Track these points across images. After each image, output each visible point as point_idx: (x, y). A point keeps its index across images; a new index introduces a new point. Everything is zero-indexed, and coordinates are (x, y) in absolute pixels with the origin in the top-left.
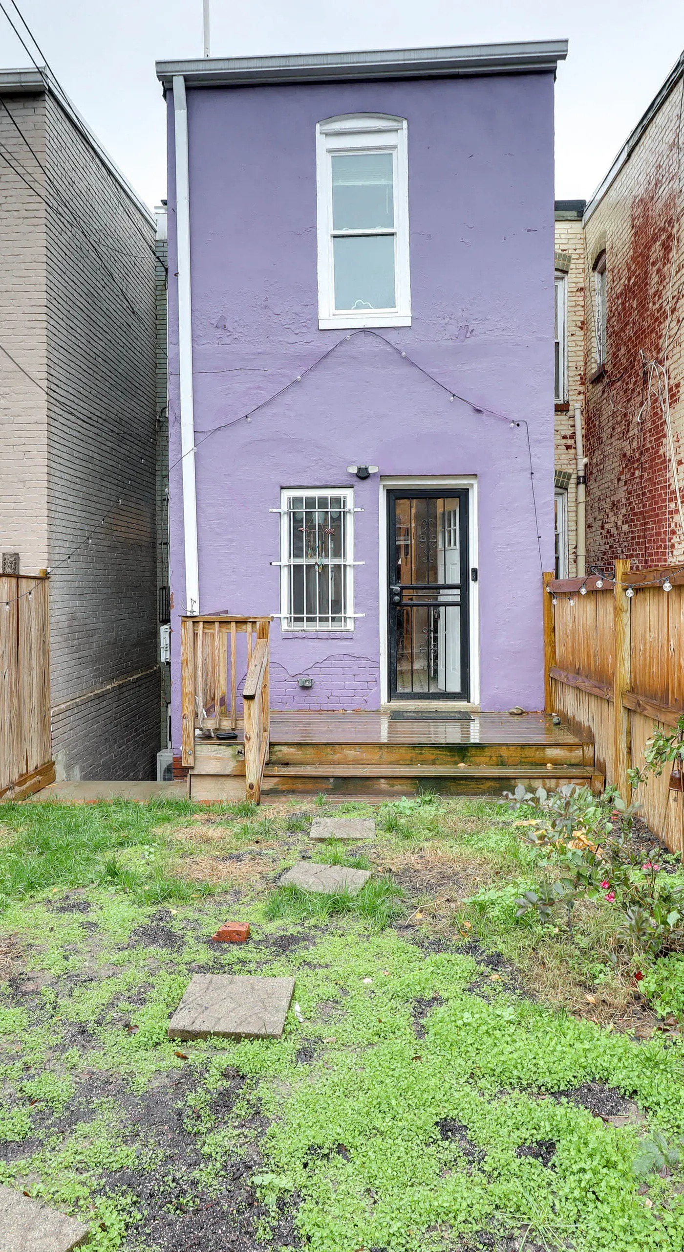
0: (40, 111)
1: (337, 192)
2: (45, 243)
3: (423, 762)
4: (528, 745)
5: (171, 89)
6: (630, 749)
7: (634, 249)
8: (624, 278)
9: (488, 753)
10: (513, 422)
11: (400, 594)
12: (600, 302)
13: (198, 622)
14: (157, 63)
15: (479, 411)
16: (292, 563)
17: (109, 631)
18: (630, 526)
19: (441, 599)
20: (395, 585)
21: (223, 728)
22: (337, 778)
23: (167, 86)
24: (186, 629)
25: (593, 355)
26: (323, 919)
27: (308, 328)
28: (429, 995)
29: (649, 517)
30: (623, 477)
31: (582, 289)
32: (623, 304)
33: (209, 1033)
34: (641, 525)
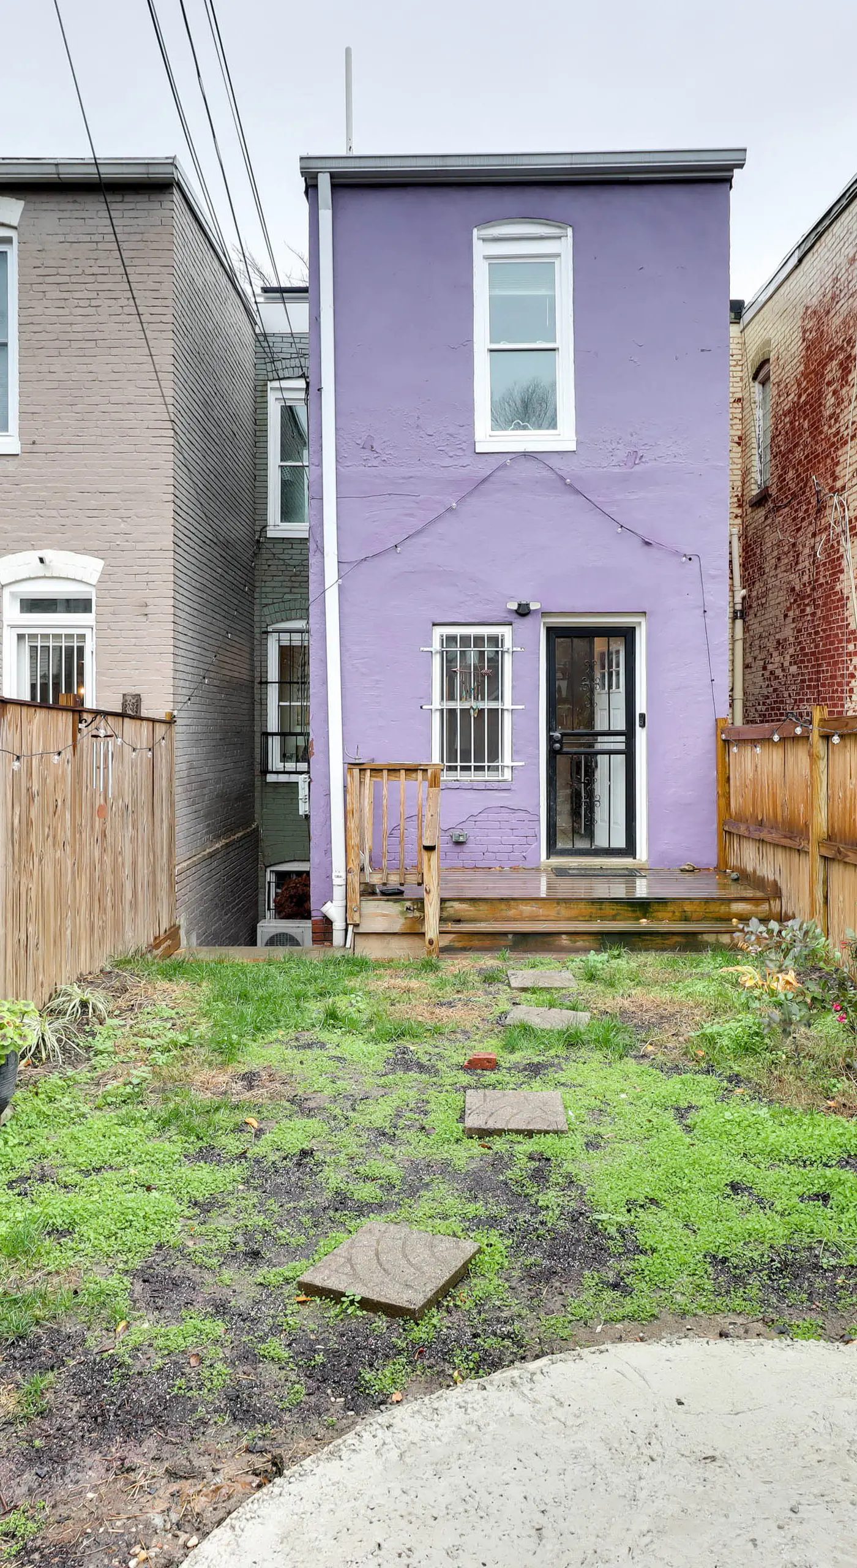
0: (167, 205)
1: (495, 303)
2: (172, 352)
3: (603, 918)
4: (713, 899)
5: (315, 186)
6: (826, 898)
7: (805, 364)
8: (793, 395)
9: (670, 908)
10: (685, 555)
11: (560, 741)
12: (761, 415)
13: (365, 770)
14: (302, 158)
15: (648, 544)
16: (445, 707)
17: (217, 783)
18: (800, 667)
19: (598, 747)
20: (555, 731)
21: (390, 882)
22: (515, 934)
23: (310, 182)
24: (352, 777)
25: (753, 475)
26: (560, 1050)
27: (464, 450)
28: (684, 1104)
29: (823, 658)
30: (791, 614)
31: (739, 400)
32: (791, 423)
33: (504, 1131)
34: (813, 667)
